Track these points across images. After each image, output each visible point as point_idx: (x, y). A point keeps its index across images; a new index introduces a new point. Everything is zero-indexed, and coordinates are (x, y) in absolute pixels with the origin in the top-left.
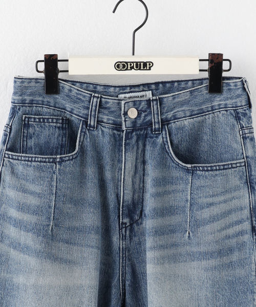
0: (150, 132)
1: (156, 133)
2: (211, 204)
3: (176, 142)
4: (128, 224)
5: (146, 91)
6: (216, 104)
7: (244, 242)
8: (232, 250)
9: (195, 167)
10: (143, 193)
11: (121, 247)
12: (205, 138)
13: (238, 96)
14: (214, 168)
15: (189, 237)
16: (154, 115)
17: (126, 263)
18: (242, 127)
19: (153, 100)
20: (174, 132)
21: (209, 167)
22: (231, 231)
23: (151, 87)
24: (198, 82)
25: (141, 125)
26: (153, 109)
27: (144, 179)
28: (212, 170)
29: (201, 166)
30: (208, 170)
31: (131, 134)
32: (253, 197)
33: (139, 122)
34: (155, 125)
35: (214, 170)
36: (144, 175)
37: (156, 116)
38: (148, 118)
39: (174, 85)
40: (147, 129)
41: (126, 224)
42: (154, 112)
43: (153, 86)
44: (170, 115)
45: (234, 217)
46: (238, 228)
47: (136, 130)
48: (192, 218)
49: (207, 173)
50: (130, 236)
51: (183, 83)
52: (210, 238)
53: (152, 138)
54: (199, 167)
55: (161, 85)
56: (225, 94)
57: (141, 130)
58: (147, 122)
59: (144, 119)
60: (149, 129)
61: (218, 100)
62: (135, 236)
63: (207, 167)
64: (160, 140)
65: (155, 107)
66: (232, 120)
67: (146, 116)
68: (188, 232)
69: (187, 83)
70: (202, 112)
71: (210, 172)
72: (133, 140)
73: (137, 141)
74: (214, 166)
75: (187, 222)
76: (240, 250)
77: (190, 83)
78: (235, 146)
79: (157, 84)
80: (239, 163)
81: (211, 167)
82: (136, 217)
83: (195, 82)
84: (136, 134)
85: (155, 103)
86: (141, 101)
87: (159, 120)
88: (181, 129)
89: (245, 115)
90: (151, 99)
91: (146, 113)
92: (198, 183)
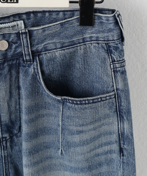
0: (22, 62)
1: (28, 63)
2: (81, 132)
3: (47, 72)
4: (8, 138)
5: (17, 21)
6: (87, 36)
7: (113, 159)
8: (101, 164)
9: (64, 99)
10: (20, 112)
11: (3, 155)
12: (77, 66)
13: (110, 30)
14: (84, 102)
15: (62, 153)
16: (24, 47)
17: (8, 166)
18: (113, 61)
19: (22, 33)
20: (45, 63)
21: (78, 101)
22: (100, 150)
23: (22, 17)
24: (69, 13)
25: (12, 56)
26: (23, 42)
27: (19, 102)
28: (81, 104)
29: (70, 100)
30: (77, 104)
31: (3, 65)
32: (122, 124)
33: (10, 54)
34: (26, 57)
35: (84, 104)
36: (19, 99)
37: (26, 49)
38: (19, 50)
39: (45, 15)
40: (19, 59)
41: (6, 138)
42: (24, 45)
43: (24, 16)
44: (40, 47)
45: (103, 140)
46: (106, 148)
47: (8, 61)
48: (63, 139)
49: (76, 106)
50: (11, 146)
51: (54, 14)
52: (80, 158)
53: (24, 66)
54: (69, 100)
55: (32, 15)
56: (97, 27)
57: (13, 60)
58: (18, 53)
59: (15, 51)
60: (21, 59)
61: (89, 33)
62: (15, 145)
63: (76, 101)
64: (31, 70)
65: (24, 40)
66: (104, 54)
67: (16, 47)
68: (60, 150)
69: (58, 14)
70: (73, 44)
71: (79, 106)
72: (5, 70)
73: (10, 71)
74: (84, 100)
75: (60, 142)
76: (108, 164)
77: (61, 14)
78: (105, 78)
79: (28, 14)
80: (109, 96)
81: (80, 101)
82: (15, 132)
83: (66, 13)
84: (9, 65)
85: (24, 36)
86: (10, 33)
87: (29, 53)
88: (52, 60)
89: (116, 48)
90: (20, 32)
91: (17, 45)
92: (68, 113)
